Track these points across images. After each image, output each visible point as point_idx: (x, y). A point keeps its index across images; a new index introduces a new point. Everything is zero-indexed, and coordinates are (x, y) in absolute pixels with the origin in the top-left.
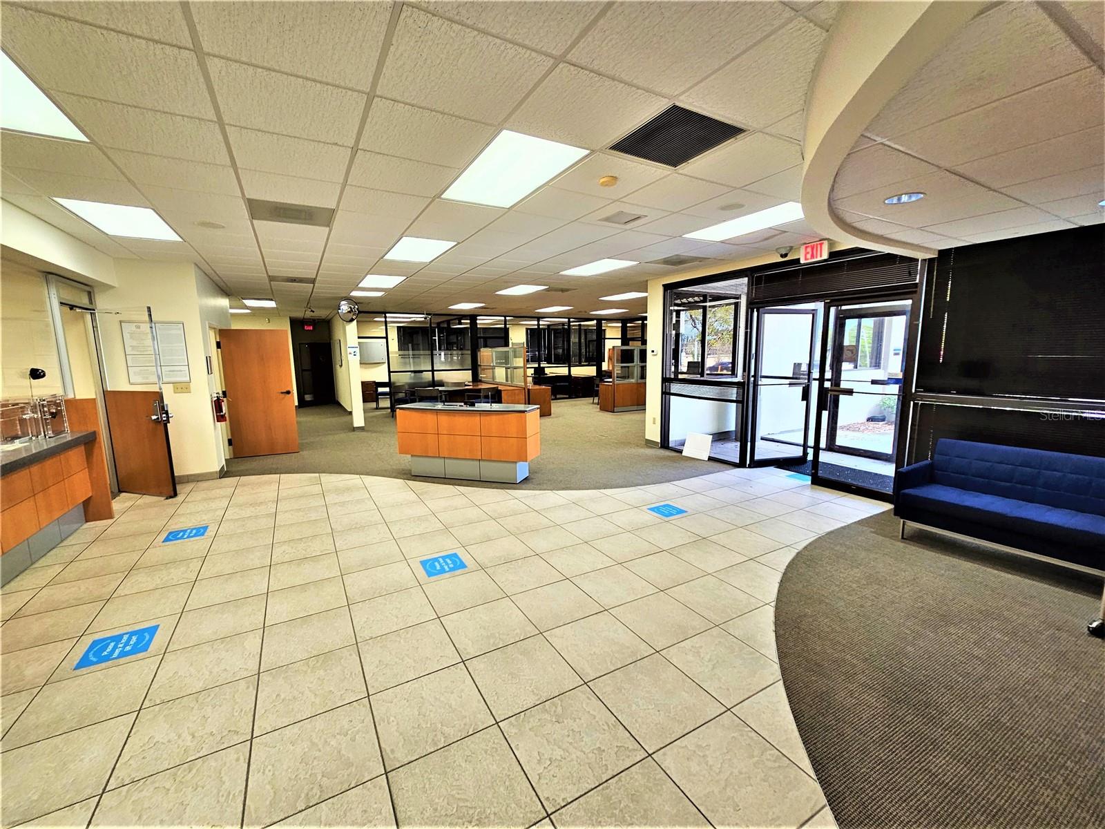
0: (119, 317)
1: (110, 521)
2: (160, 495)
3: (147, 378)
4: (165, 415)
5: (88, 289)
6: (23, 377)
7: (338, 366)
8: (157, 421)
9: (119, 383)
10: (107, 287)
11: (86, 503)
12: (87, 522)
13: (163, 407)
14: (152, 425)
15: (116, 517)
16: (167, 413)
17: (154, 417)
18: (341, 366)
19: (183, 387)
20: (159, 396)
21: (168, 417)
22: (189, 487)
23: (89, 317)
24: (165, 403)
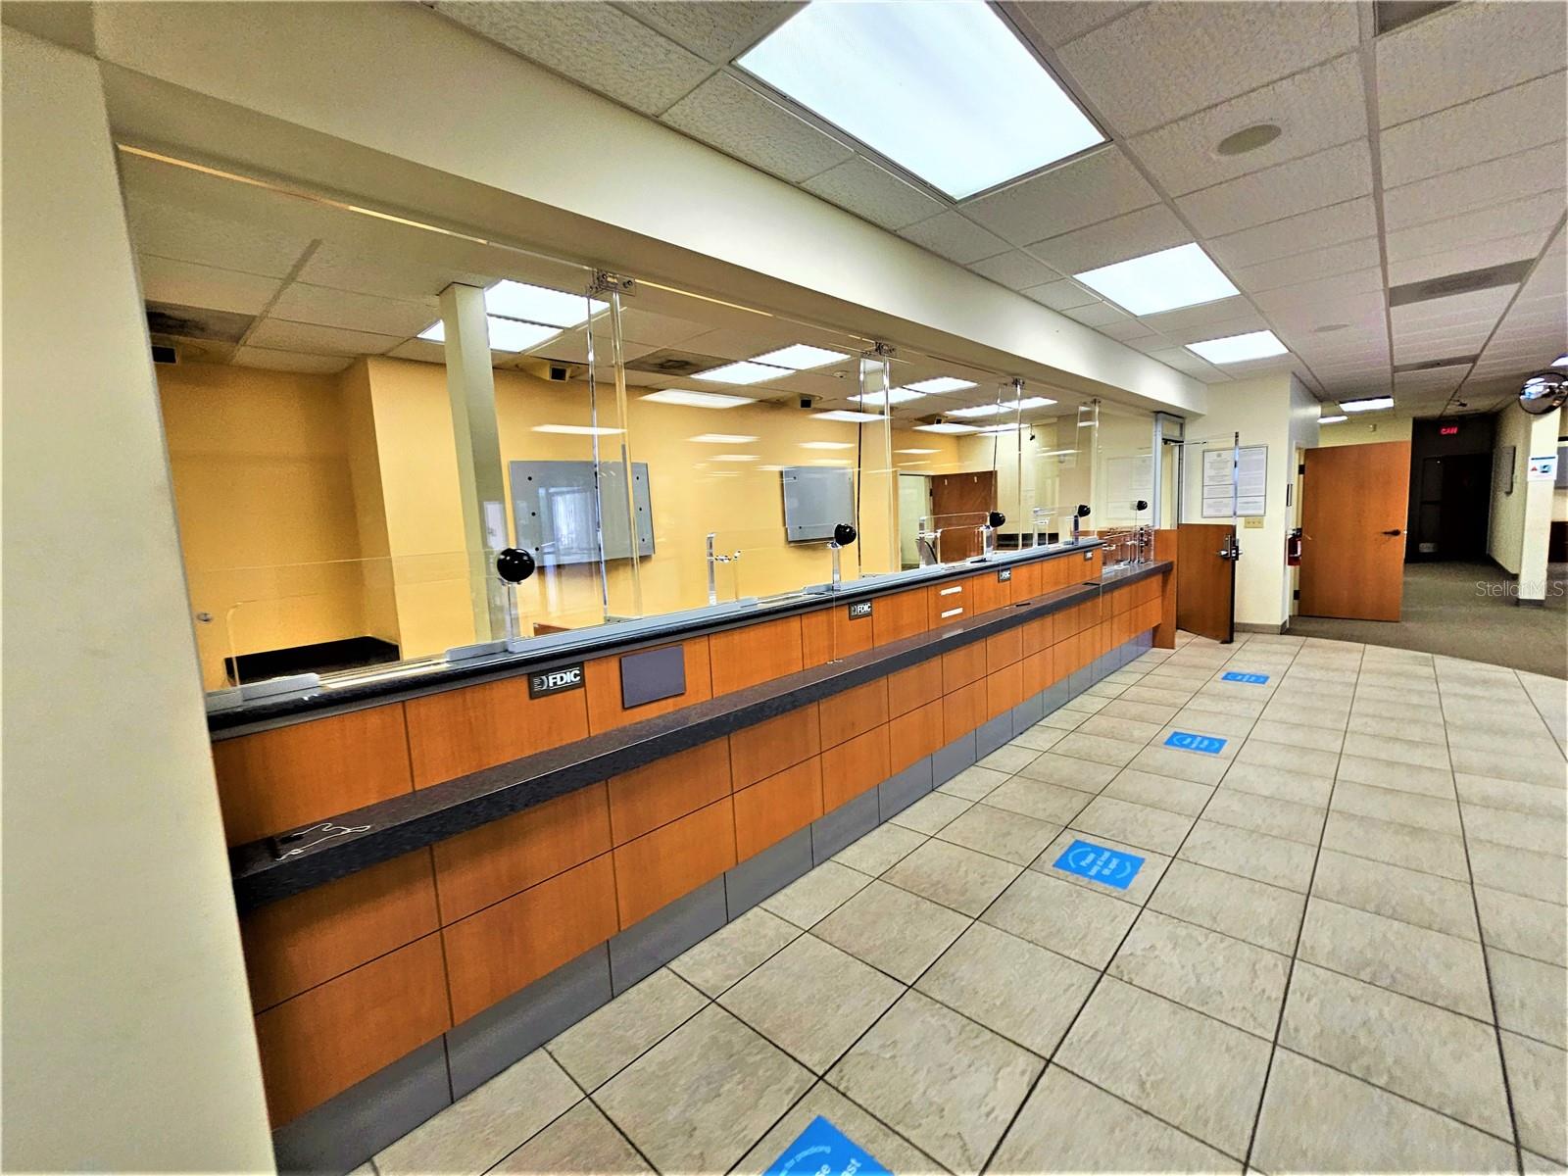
0: (1205, 447)
1: (1172, 651)
2: (1216, 638)
3: (1220, 511)
4: (1234, 551)
5: (1180, 420)
6: (1132, 508)
7: (1501, 496)
8: (1225, 557)
9: (1192, 517)
10: (1197, 416)
11: (1156, 629)
12: (1154, 646)
13: (1234, 542)
14: (1220, 561)
15: (1177, 649)
16: (1237, 549)
17: (1224, 553)
18: (1509, 493)
19: (1255, 522)
20: (1231, 530)
21: (1237, 554)
22: (1245, 637)
23: (1177, 449)
24: (1237, 537)
